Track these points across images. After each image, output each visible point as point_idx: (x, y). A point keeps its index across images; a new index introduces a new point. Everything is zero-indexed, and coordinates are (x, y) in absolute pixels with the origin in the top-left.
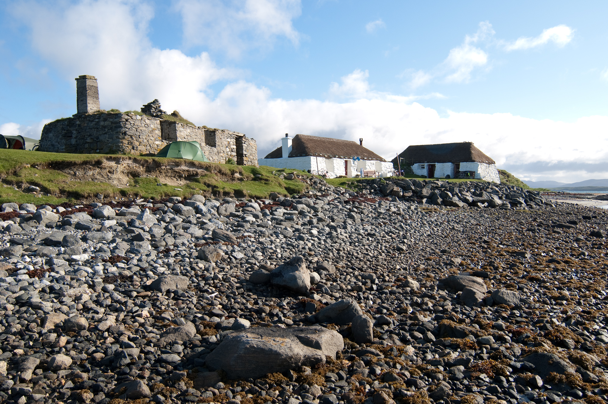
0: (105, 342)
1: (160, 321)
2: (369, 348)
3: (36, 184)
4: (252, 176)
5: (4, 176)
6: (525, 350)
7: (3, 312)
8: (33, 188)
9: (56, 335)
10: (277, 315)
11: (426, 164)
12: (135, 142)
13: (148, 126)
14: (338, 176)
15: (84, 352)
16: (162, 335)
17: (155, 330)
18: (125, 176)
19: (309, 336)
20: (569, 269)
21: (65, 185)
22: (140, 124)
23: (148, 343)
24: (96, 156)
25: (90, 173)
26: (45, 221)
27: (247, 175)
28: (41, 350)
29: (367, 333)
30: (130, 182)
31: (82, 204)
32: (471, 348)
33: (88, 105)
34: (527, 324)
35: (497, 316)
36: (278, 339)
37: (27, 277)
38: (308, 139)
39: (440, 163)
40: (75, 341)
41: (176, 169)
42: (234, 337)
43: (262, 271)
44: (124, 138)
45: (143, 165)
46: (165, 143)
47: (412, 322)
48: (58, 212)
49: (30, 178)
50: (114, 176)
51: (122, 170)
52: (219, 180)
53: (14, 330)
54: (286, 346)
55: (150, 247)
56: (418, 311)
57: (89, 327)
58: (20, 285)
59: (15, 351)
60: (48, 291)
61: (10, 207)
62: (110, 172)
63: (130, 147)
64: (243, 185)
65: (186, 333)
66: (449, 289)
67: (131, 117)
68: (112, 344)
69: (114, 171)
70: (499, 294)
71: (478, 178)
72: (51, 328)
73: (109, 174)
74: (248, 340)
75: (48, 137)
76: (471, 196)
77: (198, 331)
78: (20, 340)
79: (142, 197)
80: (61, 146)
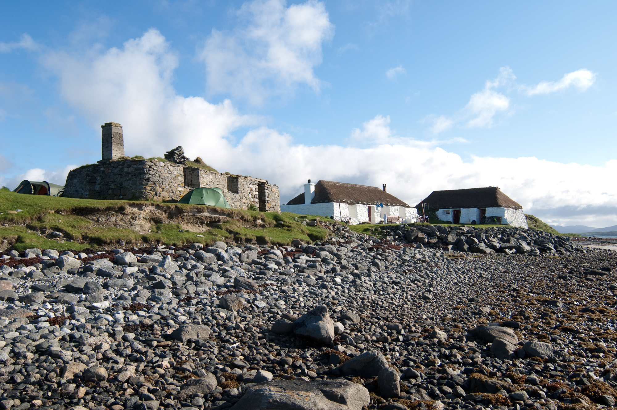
0: (124, 394)
1: (181, 372)
2: (396, 404)
3: (60, 230)
4: (275, 222)
5: (28, 222)
6: (562, 407)
7: (23, 361)
8: (56, 234)
9: (75, 385)
10: (300, 367)
11: (451, 210)
12: (158, 188)
13: (171, 173)
14: (361, 222)
15: (102, 404)
16: (182, 388)
17: (175, 382)
18: (147, 222)
19: (333, 390)
20: (605, 319)
21: (88, 231)
22: (163, 171)
23: (168, 396)
24: (119, 203)
25: (113, 219)
26: (67, 267)
27: (270, 222)
28: (59, 401)
29: (394, 387)
30: (152, 228)
31: (104, 250)
32: (503, 404)
33: (113, 152)
34: (563, 378)
35: (530, 369)
36: (301, 393)
37: (47, 324)
38: (331, 185)
39: (465, 208)
40: (94, 392)
41: (199, 215)
42: (256, 391)
43: (284, 320)
44: (147, 184)
45: (165, 212)
46: (188, 190)
47: (441, 375)
48: (80, 258)
49: (54, 224)
50: (136, 222)
51: (144, 216)
52: (242, 226)
53: (33, 379)
54: (310, 400)
55: (171, 294)
56: (446, 363)
57: (108, 377)
58: (41, 332)
59: (33, 402)
60: (68, 339)
61: (33, 253)
62: (132, 218)
63: (153, 193)
64: (265, 231)
65: (207, 385)
66: (478, 340)
67: (155, 163)
68: (131, 395)
69: (136, 217)
70: (531, 346)
71: (505, 223)
72: (70, 378)
73: (131, 220)
74: (271, 394)
75: (73, 183)
76: (498, 242)
77: (219, 383)
78: (38, 390)
79: (163, 244)
80: (85, 192)
